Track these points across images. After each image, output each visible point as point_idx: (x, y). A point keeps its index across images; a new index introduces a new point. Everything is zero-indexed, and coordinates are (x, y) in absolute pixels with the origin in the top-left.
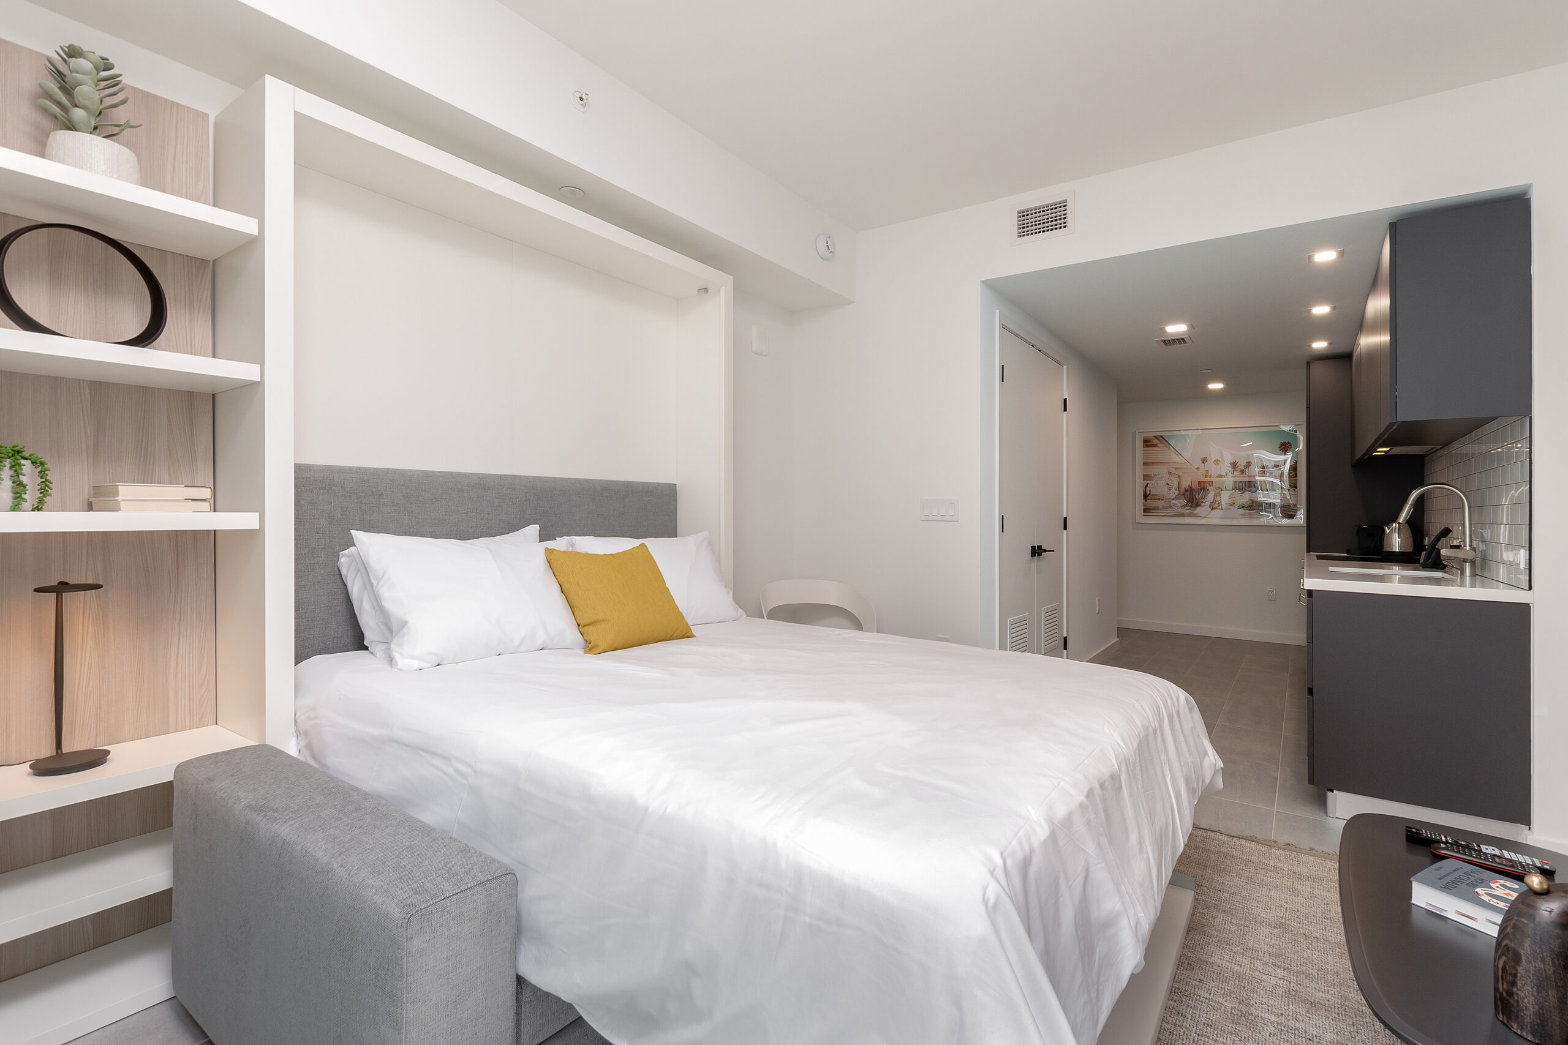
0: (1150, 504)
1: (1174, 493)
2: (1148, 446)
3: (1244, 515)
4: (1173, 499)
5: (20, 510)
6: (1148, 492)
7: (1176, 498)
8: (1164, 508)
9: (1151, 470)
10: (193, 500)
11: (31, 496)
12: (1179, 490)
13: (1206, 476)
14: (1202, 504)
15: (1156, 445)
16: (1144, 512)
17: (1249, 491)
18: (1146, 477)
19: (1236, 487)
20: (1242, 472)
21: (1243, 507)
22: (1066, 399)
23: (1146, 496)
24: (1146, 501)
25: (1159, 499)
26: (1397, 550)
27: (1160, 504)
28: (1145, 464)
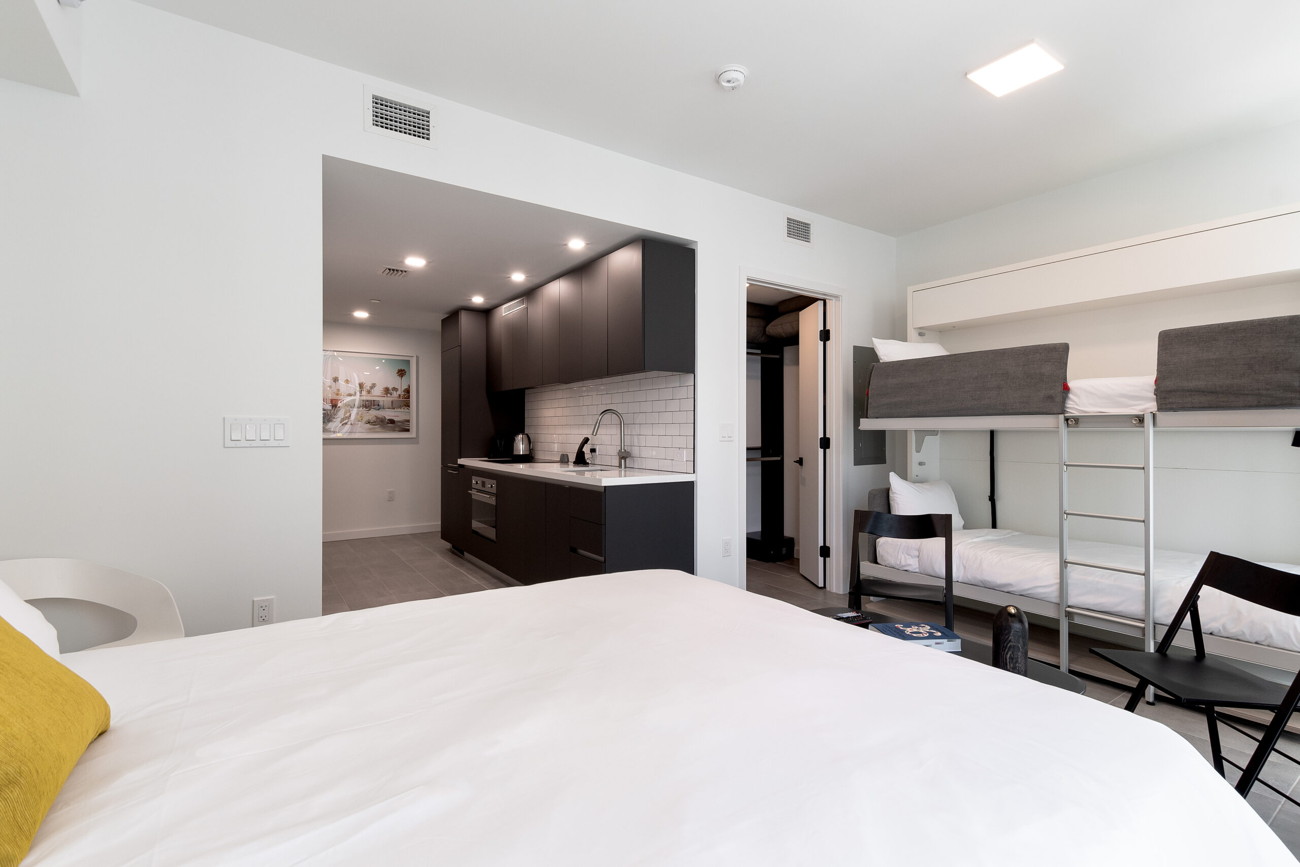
3: (370, 429)
13: (337, 394)
14: (334, 420)
17: (374, 409)
19: (363, 405)
20: (369, 392)
21: (369, 423)
26: (521, 453)
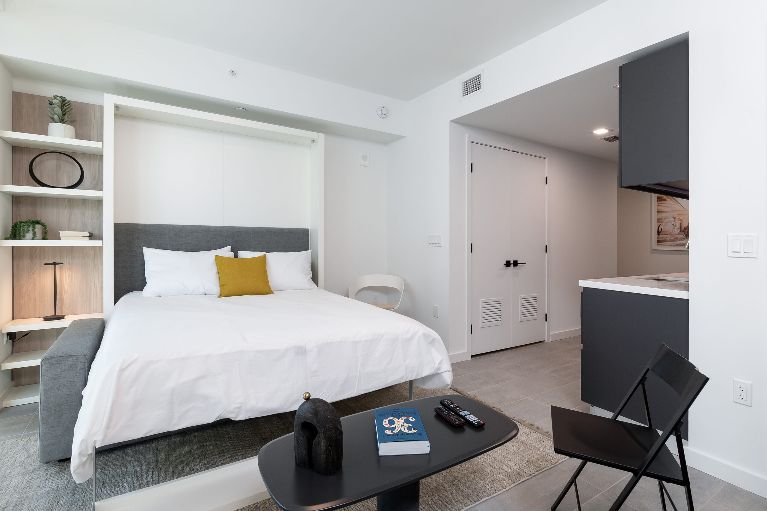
0: (662, 237)
1: (677, 230)
2: (660, 201)
4: (677, 234)
5: (34, 240)
6: (660, 230)
7: (679, 233)
8: (671, 240)
9: (662, 216)
10: (83, 236)
11: (39, 234)
12: (680, 228)
15: (665, 200)
16: (658, 243)
18: (659, 221)
22: (547, 177)
23: (659, 233)
24: (659, 236)
25: (667, 235)
27: (668, 238)
28: (658, 212)
